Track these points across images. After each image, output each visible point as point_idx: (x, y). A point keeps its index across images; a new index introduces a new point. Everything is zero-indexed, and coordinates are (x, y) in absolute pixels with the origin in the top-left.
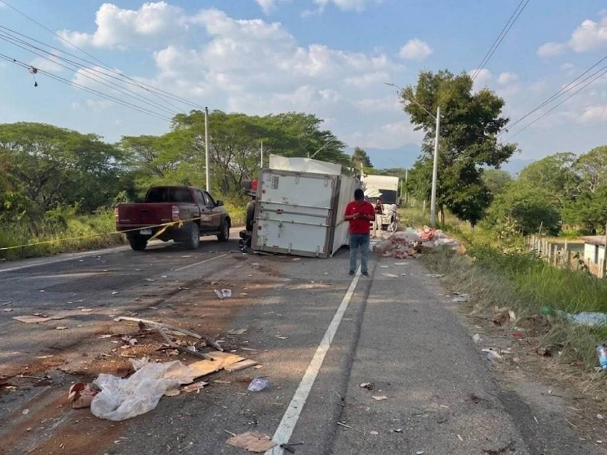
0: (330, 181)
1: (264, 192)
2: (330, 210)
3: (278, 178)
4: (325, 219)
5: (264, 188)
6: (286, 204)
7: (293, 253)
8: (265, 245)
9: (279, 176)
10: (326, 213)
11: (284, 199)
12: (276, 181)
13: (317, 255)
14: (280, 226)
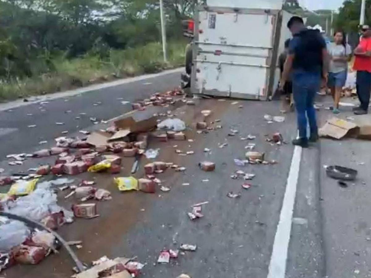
0: (270, 17)
1: (201, 32)
2: (270, 49)
3: (215, 15)
4: (265, 60)
5: (201, 27)
6: (224, 44)
7: (232, 96)
8: (204, 89)
9: (216, 13)
10: (266, 53)
11: (222, 39)
12: (214, 18)
13: (257, 98)
14: (219, 69)
